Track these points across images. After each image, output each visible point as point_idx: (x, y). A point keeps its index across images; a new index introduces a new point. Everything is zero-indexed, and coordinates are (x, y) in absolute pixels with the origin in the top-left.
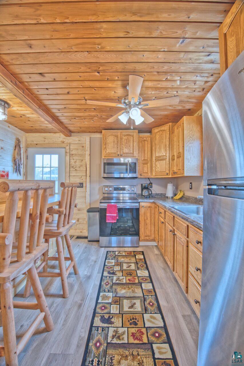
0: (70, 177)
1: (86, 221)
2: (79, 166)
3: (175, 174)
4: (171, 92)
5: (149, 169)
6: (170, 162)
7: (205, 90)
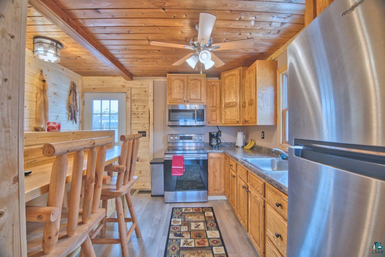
0: (132, 125)
1: (149, 174)
2: (142, 113)
3: (247, 123)
4: (244, 34)
5: (218, 116)
6: (241, 109)
7: (280, 33)
